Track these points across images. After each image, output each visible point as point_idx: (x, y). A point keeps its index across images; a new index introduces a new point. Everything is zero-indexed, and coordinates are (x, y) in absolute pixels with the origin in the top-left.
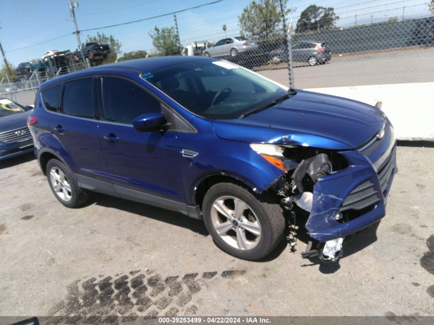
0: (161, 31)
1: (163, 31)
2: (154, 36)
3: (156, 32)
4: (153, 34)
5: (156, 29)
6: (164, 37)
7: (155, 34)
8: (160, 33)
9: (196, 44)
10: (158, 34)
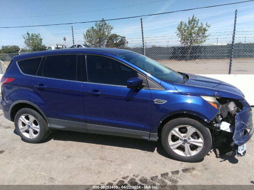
0: (31, 35)
1: (33, 36)
2: (26, 38)
3: (27, 35)
4: (25, 36)
5: (28, 34)
6: (33, 39)
7: (27, 37)
8: (30, 36)
9: (57, 46)
10: (29, 37)
